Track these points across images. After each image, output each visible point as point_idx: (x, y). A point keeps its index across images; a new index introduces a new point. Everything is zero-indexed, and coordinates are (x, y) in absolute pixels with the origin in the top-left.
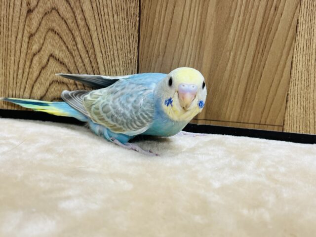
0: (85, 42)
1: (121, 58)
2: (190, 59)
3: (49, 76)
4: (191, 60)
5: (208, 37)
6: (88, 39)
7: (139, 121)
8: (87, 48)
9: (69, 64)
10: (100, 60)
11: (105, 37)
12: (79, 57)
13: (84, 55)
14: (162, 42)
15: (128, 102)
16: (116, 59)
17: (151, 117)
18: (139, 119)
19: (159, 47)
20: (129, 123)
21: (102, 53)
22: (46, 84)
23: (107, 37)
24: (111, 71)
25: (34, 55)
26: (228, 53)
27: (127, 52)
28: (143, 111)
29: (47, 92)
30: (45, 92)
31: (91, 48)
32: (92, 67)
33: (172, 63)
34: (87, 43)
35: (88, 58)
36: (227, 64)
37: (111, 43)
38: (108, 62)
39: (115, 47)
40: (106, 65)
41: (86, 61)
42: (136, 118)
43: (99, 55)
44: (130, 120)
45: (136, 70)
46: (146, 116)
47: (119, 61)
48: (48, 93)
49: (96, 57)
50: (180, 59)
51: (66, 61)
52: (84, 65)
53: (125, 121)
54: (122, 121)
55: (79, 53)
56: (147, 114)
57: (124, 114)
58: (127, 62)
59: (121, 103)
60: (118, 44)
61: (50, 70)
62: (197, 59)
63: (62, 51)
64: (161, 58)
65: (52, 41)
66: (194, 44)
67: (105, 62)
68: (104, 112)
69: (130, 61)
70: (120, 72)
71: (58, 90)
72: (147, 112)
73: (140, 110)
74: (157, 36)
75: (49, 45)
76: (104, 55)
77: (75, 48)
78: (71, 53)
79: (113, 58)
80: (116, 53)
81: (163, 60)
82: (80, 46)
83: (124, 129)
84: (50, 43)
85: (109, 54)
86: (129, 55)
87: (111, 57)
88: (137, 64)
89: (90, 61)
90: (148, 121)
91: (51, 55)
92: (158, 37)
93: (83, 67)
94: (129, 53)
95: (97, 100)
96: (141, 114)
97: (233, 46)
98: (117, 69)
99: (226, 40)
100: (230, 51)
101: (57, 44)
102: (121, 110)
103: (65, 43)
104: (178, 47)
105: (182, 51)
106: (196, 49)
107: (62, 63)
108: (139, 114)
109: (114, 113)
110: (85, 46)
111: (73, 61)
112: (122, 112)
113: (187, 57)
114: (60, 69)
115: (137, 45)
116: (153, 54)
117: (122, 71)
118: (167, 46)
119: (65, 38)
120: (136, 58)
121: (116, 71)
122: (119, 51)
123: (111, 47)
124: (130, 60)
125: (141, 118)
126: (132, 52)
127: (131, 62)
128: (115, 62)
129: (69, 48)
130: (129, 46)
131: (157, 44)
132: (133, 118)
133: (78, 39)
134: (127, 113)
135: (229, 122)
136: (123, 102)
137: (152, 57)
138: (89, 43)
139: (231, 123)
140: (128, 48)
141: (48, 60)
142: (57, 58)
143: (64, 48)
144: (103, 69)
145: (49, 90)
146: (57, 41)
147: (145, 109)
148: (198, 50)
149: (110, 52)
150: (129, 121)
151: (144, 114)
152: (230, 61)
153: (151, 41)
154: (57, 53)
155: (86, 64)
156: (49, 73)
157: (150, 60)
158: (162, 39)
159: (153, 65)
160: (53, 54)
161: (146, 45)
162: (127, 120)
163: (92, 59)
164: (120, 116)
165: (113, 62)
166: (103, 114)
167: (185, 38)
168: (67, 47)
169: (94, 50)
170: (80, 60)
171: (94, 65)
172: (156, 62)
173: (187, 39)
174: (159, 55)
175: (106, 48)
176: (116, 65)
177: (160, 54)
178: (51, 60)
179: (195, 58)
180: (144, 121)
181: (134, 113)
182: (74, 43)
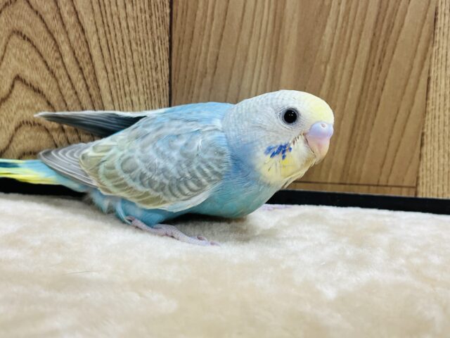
0: (76, 52)
1: (139, 80)
2: (259, 78)
3: (15, 113)
4: (261, 81)
5: (288, 41)
6: (82, 47)
7: (193, 181)
8: (81, 64)
9: (50, 92)
10: (103, 84)
11: (112, 44)
12: (67, 79)
13: (75, 75)
14: (211, 49)
15: (172, 148)
16: (132, 80)
17: (216, 173)
18: (194, 176)
19: (206, 59)
20: (175, 186)
21: (107, 71)
22: (10, 128)
23: (115, 44)
24: (124, 101)
26: (323, 67)
27: (151, 69)
28: (203, 162)
29: (11, 141)
30: (7, 142)
31: (87, 63)
32: (90, 96)
33: (229, 87)
34: (80, 54)
35: (82, 81)
36: (321, 86)
37: (121, 52)
38: (118, 86)
39: (129, 60)
40: (114, 92)
41: (80, 85)
42: (188, 175)
43: (101, 74)
44: (177, 180)
45: (166, 99)
46: (207, 171)
47: (137, 84)
48: (13, 144)
49: (96, 79)
50: (242, 79)
51: (44, 86)
52: (76, 93)
53: (167, 182)
54: (162, 183)
55: (67, 72)
56: (209, 167)
57: (164, 170)
58: (151, 86)
59: (157, 151)
60: (135, 55)
61: (17, 104)
62: (270, 78)
63: (37, 68)
64: (209, 78)
65: (18, 53)
66: (265, 53)
67: (112, 87)
68: (126, 172)
69: (155, 84)
70: (140, 104)
71: (31, 138)
72: (210, 163)
73: (196, 160)
74: (202, 40)
75: (13, 59)
76: (111, 75)
77: (60, 63)
78: (52, 73)
79: (126, 80)
80: (131, 70)
81: (212, 81)
82: (68, 59)
83: (165, 198)
84: (15, 55)
85: (119, 73)
86: (154, 74)
87: (122, 78)
88: (168, 88)
89: (87, 86)
90: (210, 181)
91: (18, 78)
92: (204, 42)
93: (74, 97)
94: (154, 71)
95: (107, 154)
96: (199, 168)
97: (330, 55)
98: (135, 98)
99: (319, 46)
100: (327, 63)
101: (27, 57)
102: (159, 163)
103: (41, 56)
104: (238, 58)
105: (244, 66)
106: (269, 61)
107: (38, 91)
108: (194, 167)
109: (144, 170)
110: (76, 59)
111: (55, 86)
112: (161, 166)
113: (253, 75)
114: (34, 102)
115: (168, 57)
116: (195, 70)
117: (142, 101)
118: (220, 56)
119: (41, 47)
120: (166, 79)
121: (132, 101)
122: (137, 67)
123: (123, 60)
124: (157, 81)
125: (199, 175)
126: (159, 68)
127: (158, 86)
128: (129, 86)
129: (49, 63)
130: (155, 58)
131: (202, 55)
132: (183, 176)
133: (65, 48)
134: (171, 166)
135: (326, 183)
136: (161, 149)
137: (194, 76)
138: (83, 54)
139: (330, 186)
140: (153, 62)
141: (13, 86)
142: (29, 83)
143: (40, 63)
144: (110, 99)
145: (15, 139)
146: (27, 52)
147: (206, 157)
148: (272, 64)
149: (121, 68)
150: (174, 182)
151: (203, 167)
152: (327, 79)
153: (192, 49)
154: (29, 74)
155: (79, 91)
156: (14, 108)
157: (191, 82)
158: (211, 43)
159: (196, 90)
160: (20, 76)
161: (183, 56)
162: (171, 179)
163: (89, 82)
164: (158, 174)
165: (126, 87)
166: (124, 176)
167: (249, 43)
168: (45, 62)
169: (93, 66)
170: (68, 85)
171: (94, 93)
172: (201, 84)
173: (252, 44)
174: (206, 73)
175: (114, 62)
176: (132, 91)
177: (208, 71)
178: (18, 86)
179: (268, 77)
180: (204, 180)
181: (184, 166)
182: (57, 55)
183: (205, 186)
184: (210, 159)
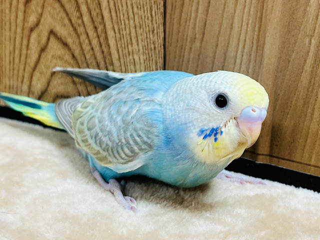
0: (92, 12)
1: (140, 41)
2: (244, 47)
3: (51, 62)
4: (246, 50)
5: (272, 10)
6: (96, 9)
7: (128, 147)
8: (96, 23)
9: (74, 46)
10: (112, 42)
11: (118, 7)
12: (85, 36)
13: (92, 33)
14: (199, 16)
15: (118, 112)
16: (134, 41)
17: (145, 143)
19: (195, 25)
21: (115, 31)
22: (48, 74)
23: (120, 7)
24: (128, 60)
25: (32, 30)
26: (307, 40)
27: (149, 31)
28: (135, 130)
29: (48, 84)
30: (46, 85)
31: (100, 24)
32: (103, 52)
33: (215, 53)
34: (95, 14)
35: (97, 39)
36: (305, 61)
37: (126, 15)
38: (123, 45)
39: (132, 22)
40: (120, 50)
41: (95, 42)
42: (124, 141)
43: (110, 33)
44: (117, 143)
45: (160, 62)
46: (138, 139)
47: (138, 45)
48: (50, 87)
49: (106, 38)
50: (228, 46)
51: (70, 41)
52: (92, 49)
55: (86, 30)
56: (139, 136)
57: (110, 133)
58: (149, 47)
60: (136, 17)
61: (52, 54)
62: (255, 47)
63: (65, 25)
64: (197, 44)
65: (52, 11)
66: (250, 22)
67: (119, 46)
68: (89, 129)
69: (152, 46)
70: (140, 63)
71: (62, 84)
72: (140, 133)
74: (192, 6)
75: (49, 16)
76: (118, 35)
77: (80, 21)
78: (75, 30)
79: (129, 40)
80: (133, 31)
81: (201, 47)
82: (86, 18)
84: (50, 13)
85: (124, 34)
86: (151, 36)
87: (127, 38)
88: (163, 51)
89: (100, 43)
90: (141, 149)
91: (52, 33)
92: (194, 8)
93: (91, 52)
94: (151, 33)
95: (85, 111)
97: (315, 27)
98: (136, 57)
99: (304, 17)
100: (311, 36)
101: (58, 14)
102: (107, 125)
103: (67, 15)
104: (224, 25)
105: (230, 34)
106: (254, 31)
107: (65, 44)
108: (129, 134)
110: (92, 19)
111: (77, 42)
113: (238, 44)
114: (63, 53)
115: (162, 21)
116: (185, 36)
117: (142, 61)
118: (207, 23)
119: (67, 6)
120: (161, 41)
121: (134, 60)
122: (138, 29)
123: (127, 22)
124: (154, 43)
125: (131, 142)
126: (155, 31)
127: (155, 48)
128: (132, 46)
129: (73, 21)
130: (152, 21)
131: (192, 21)
134: (114, 130)
137: (185, 41)
138: (97, 14)
140: (150, 25)
141: (49, 39)
142: (59, 37)
143: (66, 21)
144: (117, 56)
145: (51, 83)
146: (58, 10)
148: (256, 33)
149: (125, 30)
150: (115, 145)
151: (135, 135)
152: (310, 54)
153: (183, 14)
154: (59, 29)
155: (94, 48)
156: (50, 57)
157: (182, 45)
158: (200, 11)
159: (186, 54)
160: (54, 30)
161: (175, 21)
163: (102, 40)
165: (130, 46)
166: (87, 132)
167: (235, 11)
168: (70, 20)
169: (105, 26)
170: (87, 41)
171: (105, 50)
172: (191, 49)
173: (238, 11)
174: (195, 38)
175: (120, 24)
176: (134, 51)
177: (197, 36)
178: (52, 39)
179: (252, 46)
180: (136, 148)
181: (122, 131)
182: (78, 14)
183: (138, 154)
184: (141, 129)
